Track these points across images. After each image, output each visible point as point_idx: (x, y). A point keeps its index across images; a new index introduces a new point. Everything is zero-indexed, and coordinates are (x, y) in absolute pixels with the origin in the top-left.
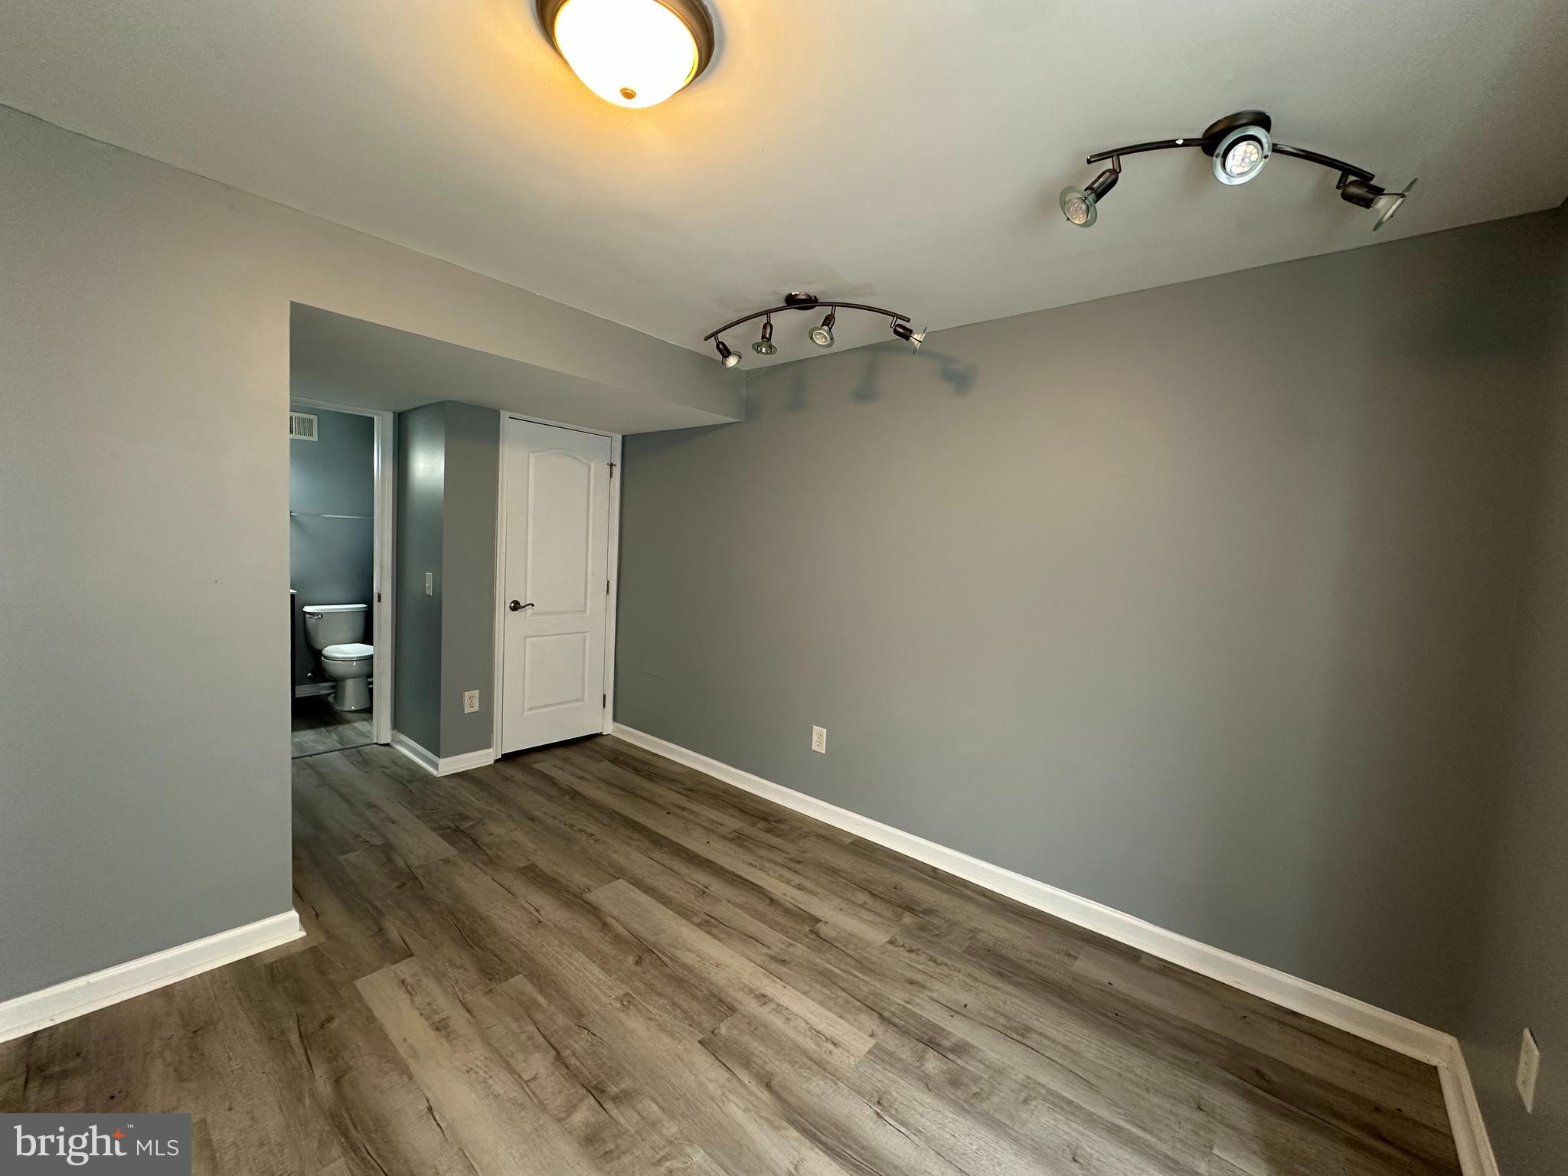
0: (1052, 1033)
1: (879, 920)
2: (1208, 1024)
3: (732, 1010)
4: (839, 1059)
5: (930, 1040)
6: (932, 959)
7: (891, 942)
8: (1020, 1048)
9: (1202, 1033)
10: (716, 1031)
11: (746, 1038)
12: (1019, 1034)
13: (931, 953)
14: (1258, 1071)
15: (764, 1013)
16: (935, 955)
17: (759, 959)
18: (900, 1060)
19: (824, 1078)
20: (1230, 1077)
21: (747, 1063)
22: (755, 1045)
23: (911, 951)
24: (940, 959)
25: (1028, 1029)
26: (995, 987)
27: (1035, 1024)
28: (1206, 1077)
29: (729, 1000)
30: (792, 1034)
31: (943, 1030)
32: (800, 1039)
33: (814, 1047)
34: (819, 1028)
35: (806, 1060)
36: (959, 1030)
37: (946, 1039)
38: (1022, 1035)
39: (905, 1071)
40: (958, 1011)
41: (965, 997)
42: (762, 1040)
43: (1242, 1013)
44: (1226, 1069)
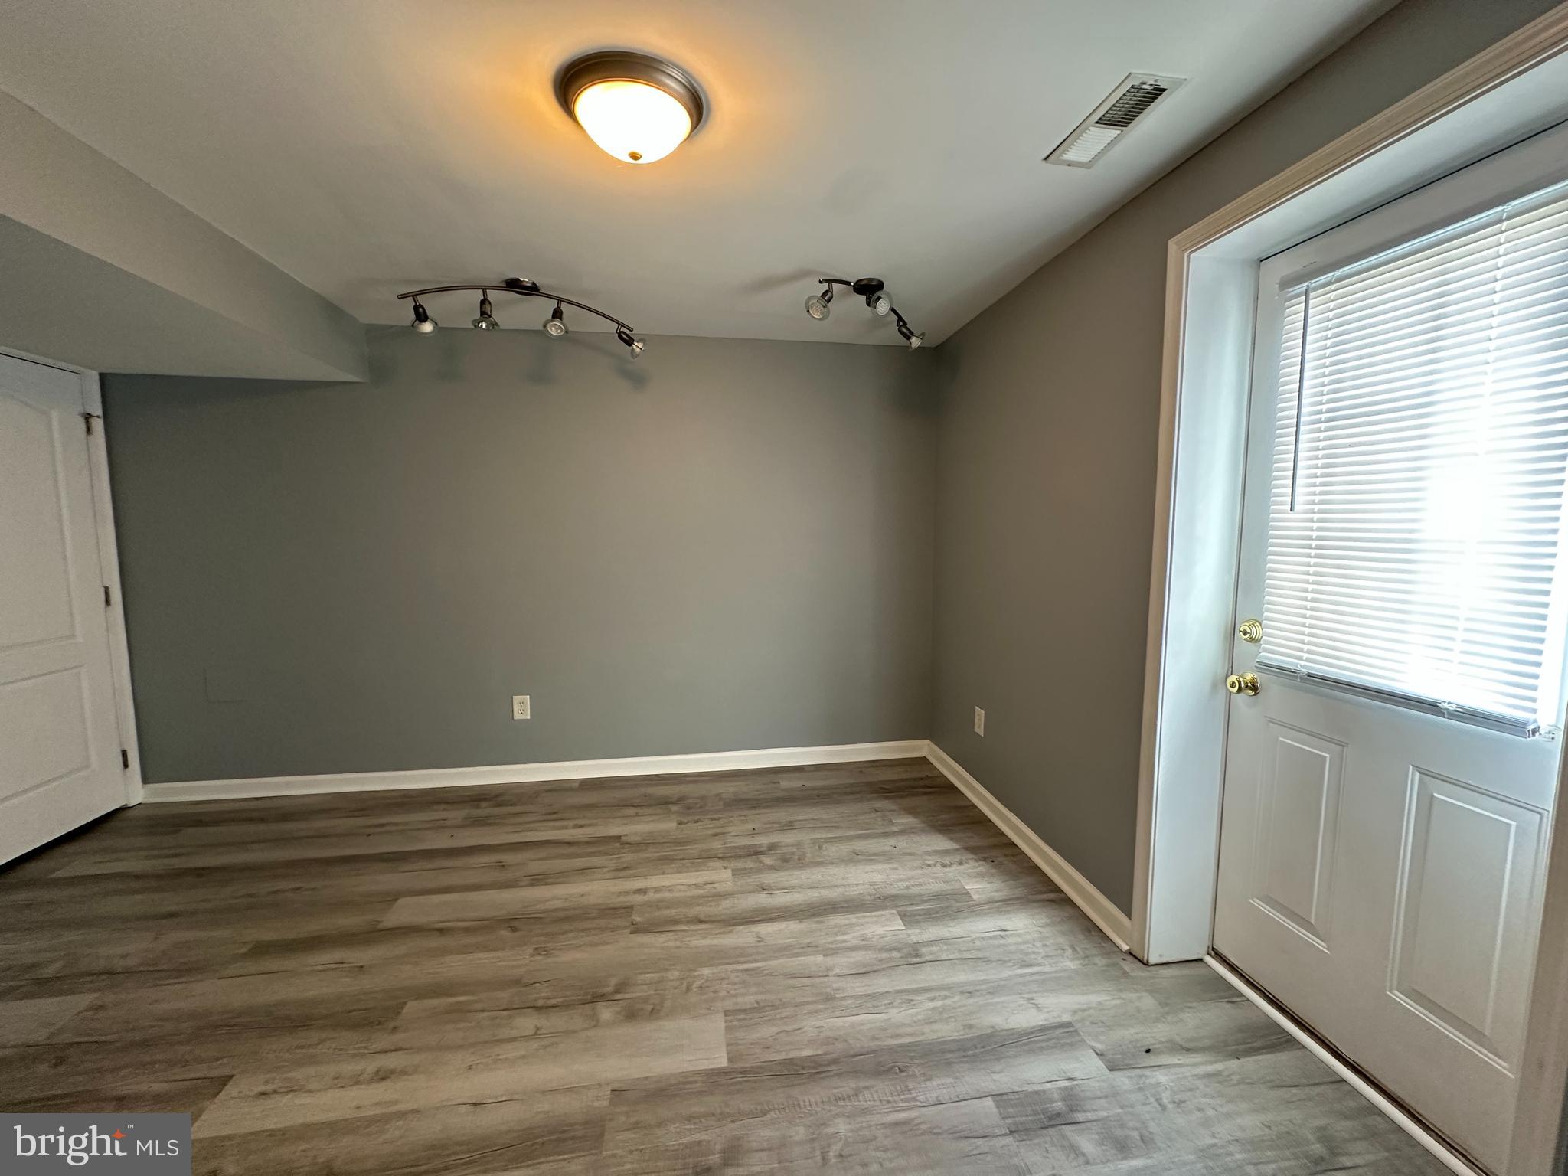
0: (800, 818)
1: (658, 817)
2: (851, 781)
3: (631, 907)
4: (720, 888)
5: (755, 852)
6: (712, 819)
7: (680, 823)
8: (796, 831)
9: (852, 785)
10: (634, 923)
11: (657, 914)
12: (789, 826)
13: (709, 817)
14: (881, 788)
15: (651, 896)
16: (711, 817)
17: (608, 875)
18: (751, 868)
19: (726, 899)
20: (875, 795)
21: (675, 922)
22: (666, 913)
23: (696, 822)
24: (716, 817)
25: (791, 822)
26: (758, 814)
27: (792, 818)
28: (869, 800)
29: (619, 905)
30: (682, 894)
31: (755, 845)
32: (689, 894)
33: (702, 892)
34: (694, 883)
35: (706, 899)
36: (763, 841)
37: (762, 847)
38: (791, 826)
39: (759, 871)
40: (753, 833)
41: (750, 826)
42: (668, 907)
43: (860, 770)
44: (872, 793)
